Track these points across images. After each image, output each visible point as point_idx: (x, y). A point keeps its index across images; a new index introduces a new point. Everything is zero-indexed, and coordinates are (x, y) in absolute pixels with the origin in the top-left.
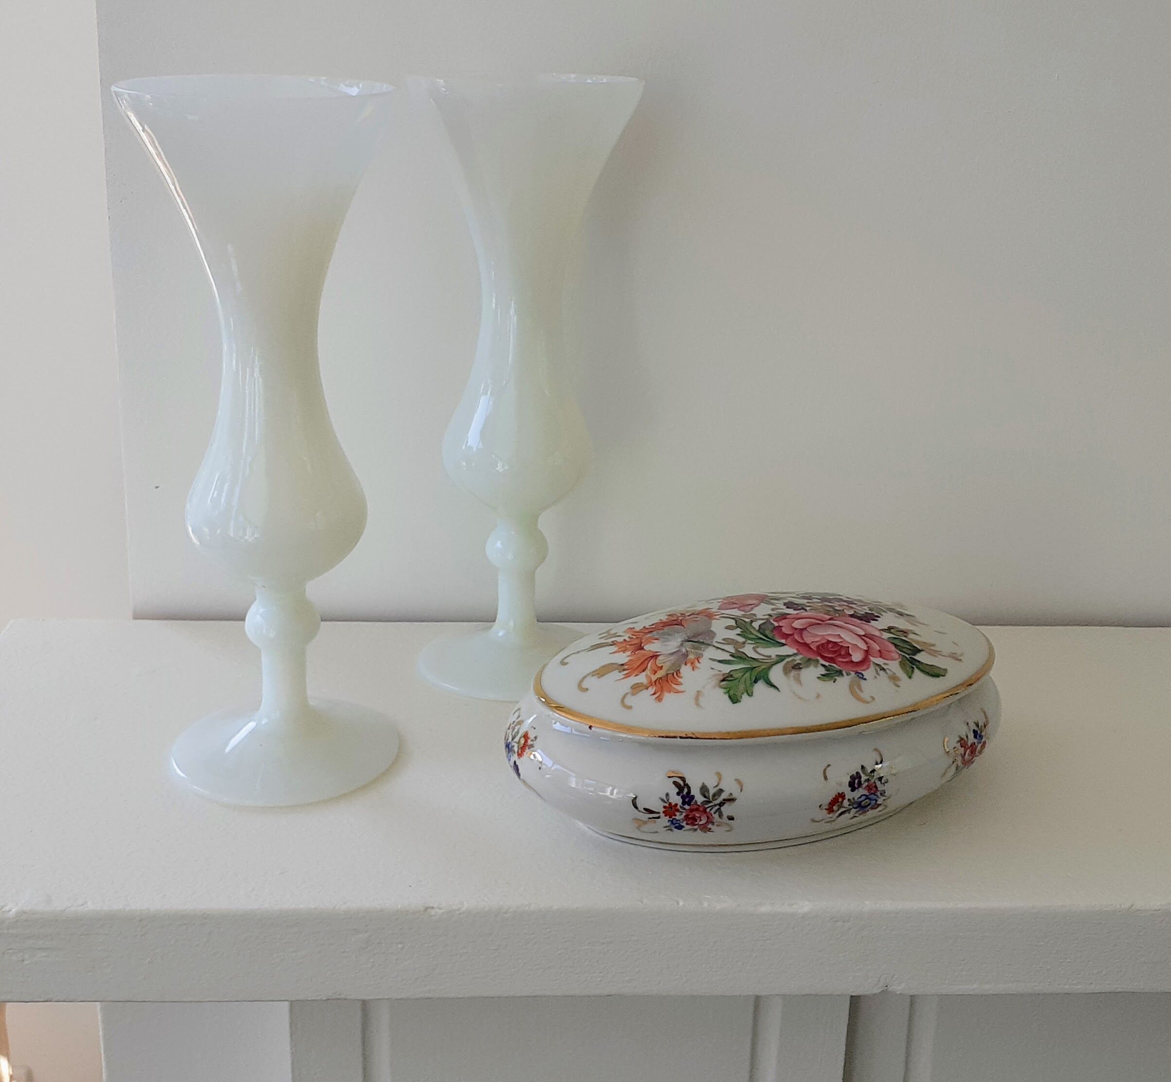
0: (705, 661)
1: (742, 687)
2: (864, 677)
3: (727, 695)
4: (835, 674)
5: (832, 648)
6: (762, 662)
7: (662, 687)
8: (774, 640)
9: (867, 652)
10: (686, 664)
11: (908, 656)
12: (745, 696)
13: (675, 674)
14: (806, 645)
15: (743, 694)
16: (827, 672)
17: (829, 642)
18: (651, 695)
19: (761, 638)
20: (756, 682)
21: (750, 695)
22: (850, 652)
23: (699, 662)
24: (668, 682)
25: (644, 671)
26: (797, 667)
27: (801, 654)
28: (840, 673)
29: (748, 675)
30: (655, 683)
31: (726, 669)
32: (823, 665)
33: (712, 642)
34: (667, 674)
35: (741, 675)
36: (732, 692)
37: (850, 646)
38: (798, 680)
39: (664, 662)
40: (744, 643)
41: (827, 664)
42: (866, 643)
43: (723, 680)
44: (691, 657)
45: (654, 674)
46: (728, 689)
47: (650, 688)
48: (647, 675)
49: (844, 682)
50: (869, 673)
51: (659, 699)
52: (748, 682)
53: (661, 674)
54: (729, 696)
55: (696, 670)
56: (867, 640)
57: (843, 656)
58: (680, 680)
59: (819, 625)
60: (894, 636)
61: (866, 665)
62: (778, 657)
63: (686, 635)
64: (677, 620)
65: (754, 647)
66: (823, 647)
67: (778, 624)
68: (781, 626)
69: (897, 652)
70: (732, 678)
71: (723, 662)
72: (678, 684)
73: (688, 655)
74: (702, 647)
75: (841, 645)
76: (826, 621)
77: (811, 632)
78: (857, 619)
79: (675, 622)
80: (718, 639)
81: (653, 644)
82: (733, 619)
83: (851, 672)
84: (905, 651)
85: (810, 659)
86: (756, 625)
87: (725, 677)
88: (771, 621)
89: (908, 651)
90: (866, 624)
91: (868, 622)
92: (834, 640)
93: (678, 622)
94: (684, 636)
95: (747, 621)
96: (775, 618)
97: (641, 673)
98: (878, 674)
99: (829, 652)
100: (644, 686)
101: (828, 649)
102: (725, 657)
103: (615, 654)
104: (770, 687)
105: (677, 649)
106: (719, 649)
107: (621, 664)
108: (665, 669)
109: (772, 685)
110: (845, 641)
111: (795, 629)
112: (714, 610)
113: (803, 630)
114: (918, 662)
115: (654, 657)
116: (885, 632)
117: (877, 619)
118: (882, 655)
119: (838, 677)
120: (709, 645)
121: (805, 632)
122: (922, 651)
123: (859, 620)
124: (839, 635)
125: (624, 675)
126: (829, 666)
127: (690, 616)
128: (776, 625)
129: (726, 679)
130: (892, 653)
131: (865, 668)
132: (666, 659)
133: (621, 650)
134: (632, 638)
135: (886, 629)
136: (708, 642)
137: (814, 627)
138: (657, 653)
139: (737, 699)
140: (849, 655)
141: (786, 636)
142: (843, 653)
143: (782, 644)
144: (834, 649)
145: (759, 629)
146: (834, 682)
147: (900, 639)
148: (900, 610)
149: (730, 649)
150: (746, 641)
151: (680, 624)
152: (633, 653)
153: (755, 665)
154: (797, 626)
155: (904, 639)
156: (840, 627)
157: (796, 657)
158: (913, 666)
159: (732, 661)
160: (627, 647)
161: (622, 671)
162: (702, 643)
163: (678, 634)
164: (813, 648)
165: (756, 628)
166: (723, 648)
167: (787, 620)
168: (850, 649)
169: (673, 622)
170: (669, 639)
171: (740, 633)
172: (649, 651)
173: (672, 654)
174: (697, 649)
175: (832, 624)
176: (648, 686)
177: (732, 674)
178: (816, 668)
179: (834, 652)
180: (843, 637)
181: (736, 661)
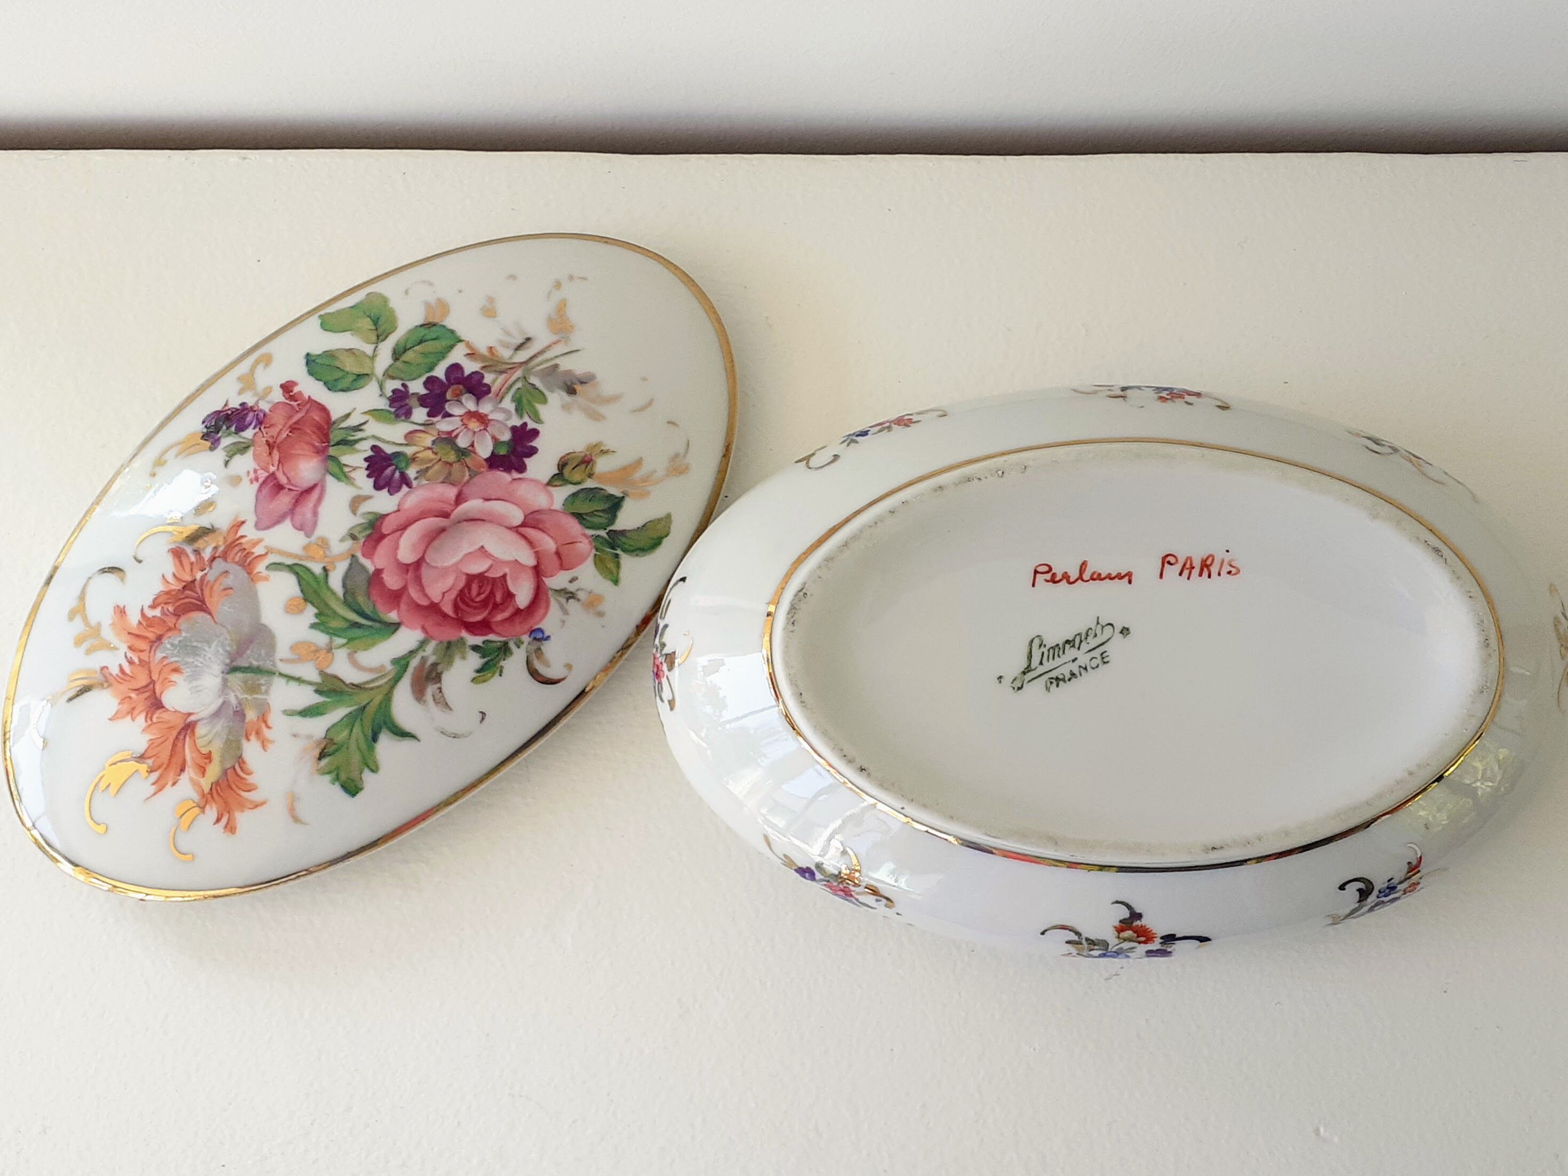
0: (276, 718)
1: (356, 758)
2: (546, 634)
3: (337, 783)
4: (497, 659)
5: (479, 594)
6: (372, 689)
7: (226, 803)
8: (380, 622)
9: (538, 571)
10: (248, 740)
11: (603, 533)
12: (367, 776)
14: (433, 608)
15: (361, 773)
16: (486, 660)
17: (471, 578)
18: (214, 824)
19: (356, 625)
20: (375, 739)
21: (375, 769)
22: (512, 589)
23: (269, 727)
24: (232, 790)
25: (182, 770)
26: (433, 674)
27: (432, 638)
28: (504, 650)
29: (357, 729)
30: (212, 797)
31: (318, 727)
32: (475, 648)
33: (274, 665)
34: (225, 772)
35: (345, 733)
36: (343, 776)
37: (507, 570)
38: (444, 704)
39: (210, 742)
40: (330, 649)
41: (478, 640)
42: (530, 543)
43: (320, 759)
44: (251, 715)
45: (203, 776)
46: (335, 773)
47: (208, 809)
48: (191, 779)
49: (515, 664)
50: (550, 622)
51: (231, 828)
52: (364, 746)
53: (214, 771)
54: (341, 785)
55: (270, 746)
56: (530, 532)
57: (501, 604)
58: (251, 779)
59: (443, 530)
60: (571, 489)
61: (543, 605)
62: (395, 661)
63: (223, 646)
64: (195, 587)
65: (349, 651)
66: (463, 599)
67: (373, 562)
68: (379, 567)
69: (585, 535)
70: (335, 744)
71: (309, 712)
72: (251, 788)
73: (243, 710)
74: (262, 681)
75: (492, 576)
76: (452, 511)
77: (434, 564)
78: (501, 469)
79: (191, 590)
80: (282, 650)
81: (174, 685)
82: (291, 568)
83: (521, 635)
84: (596, 520)
85: (449, 643)
86: (336, 581)
87: (323, 746)
88: (359, 555)
89: (600, 516)
90: (520, 479)
91: (522, 468)
92: (477, 568)
93: (197, 593)
94: (221, 651)
95: (317, 569)
96: (364, 542)
97: (179, 775)
98: (565, 612)
99: (475, 608)
100: (195, 805)
101: (472, 600)
102: (307, 697)
103: (118, 718)
104: (401, 738)
105: (220, 696)
106: (290, 678)
107: (138, 755)
108: (216, 757)
109: (403, 734)
110: (495, 560)
111: (405, 568)
112: (249, 532)
113: (418, 564)
114: (623, 533)
115: (189, 727)
116: (556, 486)
117: (534, 444)
118: (563, 561)
119: (504, 660)
120: (271, 673)
121: (424, 571)
122: (623, 497)
123: (505, 470)
124: (482, 547)
125: (153, 784)
126: (484, 643)
127: (213, 559)
128: (371, 568)
129: (325, 751)
130: (576, 542)
131: (541, 611)
132: (210, 731)
133: (126, 707)
134: (131, 658)
135: (557, 472)
136: (268, 665)
137: (436, 543)
138: (190, 714)
139: (355, 786)
140: (509, 596)
141: (395, 597)
142: (499, 597)
143: (394, 624)
144: (483, 596)
145: (344, 594)
146: (501, 675)
147: (582, 489)
148: (566, 364)
149: (310, 672)
150: (331, 642)
151: (203, 602)
152: (149, 717)
153: (363, 699)
154: (406, 554)
155: (589, 484)
156: (478, 520)
157: (426, 649)
158: (616, 550)
159: (323, 704)
160: (133, 695)
161: (147, 774)
162: (258, 670)
163: (209, 643)
164: (448, 609)
165: (339, 591)
166: (297, 674)
167: (386, 542)
168: (508, 578)
169: (188, 592)
170: (197, 666)
171: (314, 618)
172: (173, 710)
173: (217, 714)
174: (253, 689)
175: (464, 517)
176: (202, 804)
177: (331, 735)
178: (464, 658)
179: (485, 603)
180: (490, 548)
181: (330, 702)
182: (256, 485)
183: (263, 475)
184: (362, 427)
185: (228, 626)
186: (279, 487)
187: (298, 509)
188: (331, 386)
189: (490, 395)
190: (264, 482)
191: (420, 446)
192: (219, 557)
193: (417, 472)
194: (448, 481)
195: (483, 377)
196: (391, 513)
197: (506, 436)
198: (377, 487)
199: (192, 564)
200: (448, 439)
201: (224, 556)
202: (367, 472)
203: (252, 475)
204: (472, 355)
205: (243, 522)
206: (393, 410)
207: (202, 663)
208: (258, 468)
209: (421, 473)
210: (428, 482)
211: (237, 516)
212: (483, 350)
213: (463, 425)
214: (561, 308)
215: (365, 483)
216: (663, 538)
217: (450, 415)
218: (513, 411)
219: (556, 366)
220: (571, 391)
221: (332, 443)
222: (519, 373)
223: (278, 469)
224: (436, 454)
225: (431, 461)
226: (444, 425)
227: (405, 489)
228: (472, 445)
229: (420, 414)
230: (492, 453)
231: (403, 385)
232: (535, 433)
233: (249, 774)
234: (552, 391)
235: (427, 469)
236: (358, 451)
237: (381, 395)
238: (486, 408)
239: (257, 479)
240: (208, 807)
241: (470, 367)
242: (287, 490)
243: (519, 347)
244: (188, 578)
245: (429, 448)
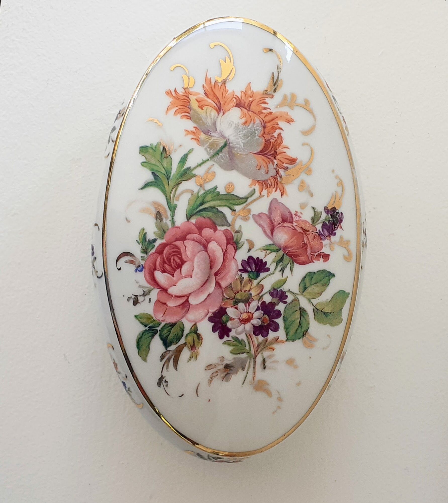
0: (194, 144)
1: (153, 161)
2: (138, 272)
3: (150, 146)
4: (144, 245)
5: (174, 260)
6: (173, 189)
7: (179, 99)
8: (195, 214)
9: (164, 290)
10: (194, 127)
11: (159, 328)
12: (143, 159)
13: (188, 115)
14: (183, 238)
15: (146, 158)
16: (147, 240)
17: (183, 262)
20: (153, 174)
21: (143, 164)
22: (166, 274)
23: (192, 139)
24: (182, 106)
25: (206, 94)
26: (159, 216)
28: (145, 251)
29: (163, 171)
30: (186, 96)
31: (176, 158)
32: (155, 240)
33: (214, 161)
34: (190, 108)
35: (165, 165)
36: (150, 150)
37: (174, 279)
38: (144, 211)
40: (201, 186)
41: (157, 244)
42: (178, 297)
43: (164, 147)
44: (203, 136)
45: (196, 99)
46: (154, 149)
47: (183, 91)
48: (199, 94)
49: (137, 250)
50: (141, 278)
51: (169, 93)
52: (155, 168)
53: (194, 105)
54: (147, 147)
55: (184, 133)
56: (182, 301)
57: (163, 265)
58: (179, 116)
59: (211, 268)
60: (187, 331)
61: (150, 280)
62: (175, 206)
63: (239, 148)
64: (272, 156)
65: (195, 192)
66: (177, 252)
67: (221, 231)
68: (217, 232)
69: (163, 321)
70: (164, 158)
71: (184, 159)
72: (176, 113)
73: (207, 135)
74: (212, 151)
75: (177, 271)
76: (216, 278)
77: (200, 253)
78: (217, 311)
79: (272, 154)
80: (217, 169)
81: (240, 117)
82: (246, 198)
83: (145, 262)
84: (166, 331)
85: (165, 232)
86: (226, 211)
87: (168, 152)
88: (229, 228)
89: (166, 333)
90: (207, 315)
91: (210, 319)
92: (185, 268)
93: (269, 155)
94: (237, 146)
95: (237, 208)
96: (232, 234)
97: (204, 91)
98: (140, 286)
99: (170, 254)
100: (189, 87)
101: (174, 255)
102: (191, 163)
103: (248, 86)
104: (145, 184)
105: (220, 131)
106: (204, 162)
107: (226, 82)
108: (199, 110)
109: (146, 185)
110: (182, 278)
111: (208, 241)
112: (276, 195)
113: (205, 247)
114: (153, 337)
115: (219, 109)
116: (193, 326)
117: (217, 333)
118: (161, 304)
119: (141, 247)
120: (212, 157)
121: (201, 247)
122: (167, 349)
123: (215, 312)
124: (191, 277)
125: (210, 78)
126: (154, 245)
127: (277, 172)
128: (219, 228)
129: (165, 152)
130: (163, 315)
131: (148, 278)
132: (210, 116)
133: (249, 93)
134: (267, 110)
135: (198, 332)
136: (216, 158)
137: (208, 261)
138: (224, 114)
139: (143, 152)
140: (164, 271)
141: (200, 228)
142: (167, 266)
143: (190, 218)
144: (172, 261)
145: (218, 209)
146: (137, 241)
147: (182, 336)
148: (241, 375)
149: (200, 172)
150: (204, 190)
151: (263, 155)
152: (237, 98)
153: (172, 182)
154: (213, 246)
155: (182, 341)
156: (204, 284)
157: (170, 222)
158: (148, 328)
159: (183, 166)
160: (251, 99)
161: (216, 79)
162: (217, 153)
163: (245, 144)
164: (178, 243)
165: (220, 209)
166: (203, 166)
167: (225, 242)
168: (171, 276)
169: (273, 152)
170: (240, 132)
171: (218, 190)
172: (231, 109)
173: (214, 124)
174: (211, 146)
175: (209, 280)
176: (186, 90)
177: (169, 158)
178: (155, 233)
179: (169, 260)
180: (189, 279)
181: (181, 169)
182: (293, 213)
183: (295, 218)
184: (281, 272)
185: (244, 156)
186: (284, 220)
187: (268, 220)
188: (311, 274)
189: (252, 333)
190: (292, 217)
191: (254, 287)
192: (276, 175)
193: (243, 278)
194: (230, 287)
195: (263, 336)
196: (235, 254)
197: (229, 325)
198: (250, 258)
199: (283, 163)
200: (247, 301)
201: (275, 178)
202: (260, 258)
203: (299, 214)
204: (276, 340)
205: (282, 195)
206: (279, 290)
207: (240, 135)
208: (300, 219)
209: (241, 279)
210: (236, 279)
211: (287, 195)
212: (274, 346)
213: (248, 311)
214: (268, 393)
215: (255, 254)
216: (139, 350)
217: (257, 310)
218: (238, 336)
219: (243, 369)
220: (227, 367)
221: (285, 255)
222: (253, 352)
223: (293, 226)
224: (245, 291)
225: (244, 287)
226: (254, 304)
227: (240, 267)
228: (237, 308)
229: (268, 299)
230: (226, 313)
231: (286, 302)
232: (221, 337)
233: (181, 117)
234: (234, 358)
235: (241, 283)
236: (273, 262)
237: (289, 290)
238: (248, 327)
239: (296, 215)
240: (184, 91)
241: (272, 335)
242: (281, 222)
243: (264, 361)
244: (278, 157)
245: (250, 290)
